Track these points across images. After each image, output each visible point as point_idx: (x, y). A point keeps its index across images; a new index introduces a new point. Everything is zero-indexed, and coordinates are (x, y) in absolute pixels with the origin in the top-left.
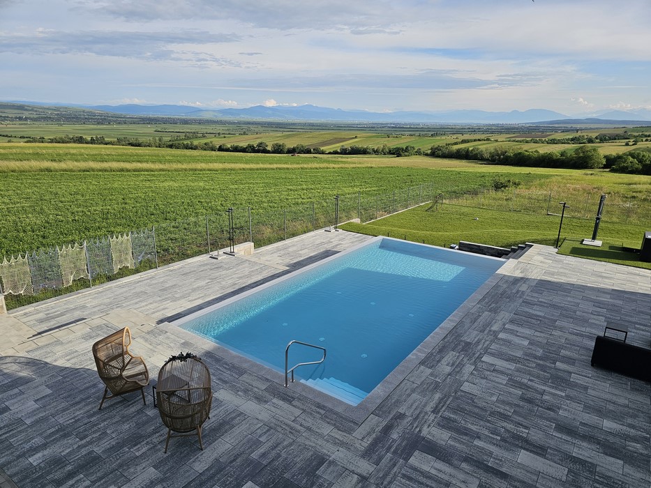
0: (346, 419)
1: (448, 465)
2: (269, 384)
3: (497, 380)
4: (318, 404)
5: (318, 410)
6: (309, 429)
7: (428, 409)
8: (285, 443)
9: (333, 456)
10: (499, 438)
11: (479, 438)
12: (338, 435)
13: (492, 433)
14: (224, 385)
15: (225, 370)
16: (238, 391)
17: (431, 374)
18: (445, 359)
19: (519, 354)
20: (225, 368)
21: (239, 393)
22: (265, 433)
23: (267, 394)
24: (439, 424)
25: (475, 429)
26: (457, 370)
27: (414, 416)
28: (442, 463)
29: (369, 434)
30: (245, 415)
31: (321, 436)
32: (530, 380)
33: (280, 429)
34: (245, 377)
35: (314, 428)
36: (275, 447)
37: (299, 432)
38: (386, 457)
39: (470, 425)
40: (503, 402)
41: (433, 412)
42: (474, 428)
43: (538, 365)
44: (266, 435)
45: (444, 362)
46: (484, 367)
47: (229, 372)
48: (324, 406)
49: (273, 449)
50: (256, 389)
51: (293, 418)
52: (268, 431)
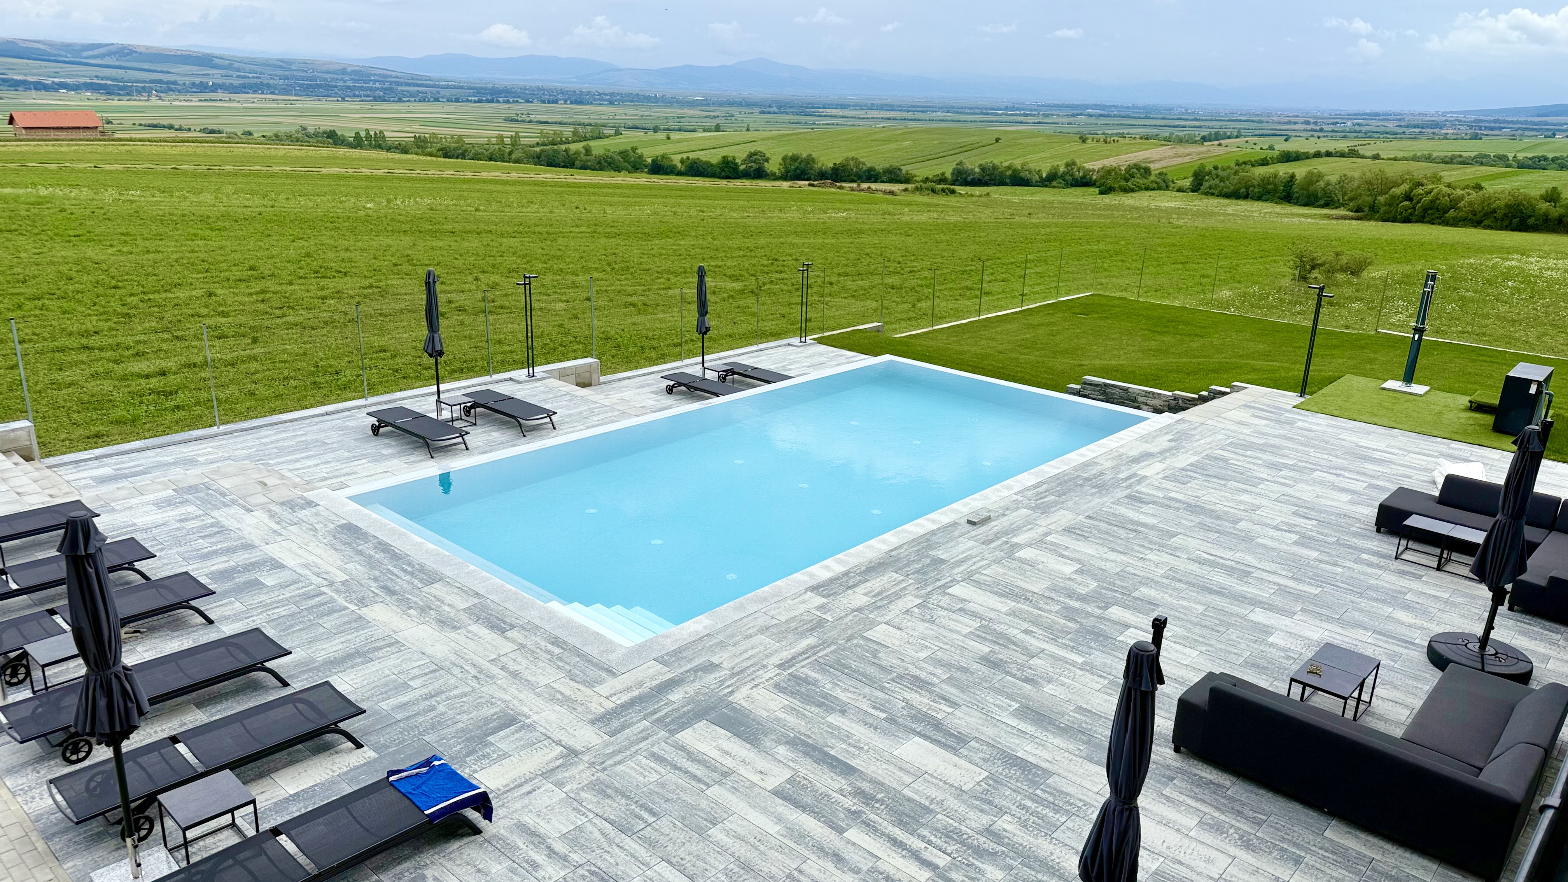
0: (596, 665)
1: (748, 746)
2: (476, 601)
3: (952, 625)
4: (556, 638)
5: (550, 647)
6: (515, 675)
7: (775, 660)
8: (456, 692)
9: (535, 717)
10: (883, 715)
11: (843, 712)
12: (567, 688)
13: (874, 707)
14: (388, 598)
15: (401, 574)
16: (410, 608)
17: (820, 608)
18: (868, 584)
19: (1037, 587)
20: (405, 571)
21: (412, 612)
22: (426, 674)
23: (463, 617)
24: (777, 686)
25: (844, 699)
26: (879, 604)
27: (736, 670)
28: (740, 742)
29: (628, 689)
30: (404, 645)
31: (531, 686)
32: (1026, 632)
33: (456, 671)
34: (437, 589)
35: (526, 675)
36: (432, 696)
37: (491, 677)
38: (636, 726)
39: (839, 691)
40: (939, 663)
41: (779, 666)
42: (843, 696)
43: (1067, 608)
44: (423, 679)
45: (861, 589)
46: (941, 604)
47: (408, 578)
48: (565, 642)
49: (426, 699)
50: (447, 608)
51: (493, 657)
52: (435, 671)
